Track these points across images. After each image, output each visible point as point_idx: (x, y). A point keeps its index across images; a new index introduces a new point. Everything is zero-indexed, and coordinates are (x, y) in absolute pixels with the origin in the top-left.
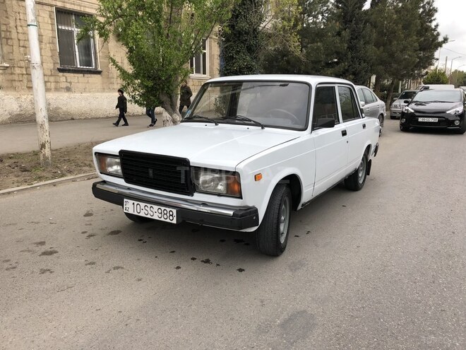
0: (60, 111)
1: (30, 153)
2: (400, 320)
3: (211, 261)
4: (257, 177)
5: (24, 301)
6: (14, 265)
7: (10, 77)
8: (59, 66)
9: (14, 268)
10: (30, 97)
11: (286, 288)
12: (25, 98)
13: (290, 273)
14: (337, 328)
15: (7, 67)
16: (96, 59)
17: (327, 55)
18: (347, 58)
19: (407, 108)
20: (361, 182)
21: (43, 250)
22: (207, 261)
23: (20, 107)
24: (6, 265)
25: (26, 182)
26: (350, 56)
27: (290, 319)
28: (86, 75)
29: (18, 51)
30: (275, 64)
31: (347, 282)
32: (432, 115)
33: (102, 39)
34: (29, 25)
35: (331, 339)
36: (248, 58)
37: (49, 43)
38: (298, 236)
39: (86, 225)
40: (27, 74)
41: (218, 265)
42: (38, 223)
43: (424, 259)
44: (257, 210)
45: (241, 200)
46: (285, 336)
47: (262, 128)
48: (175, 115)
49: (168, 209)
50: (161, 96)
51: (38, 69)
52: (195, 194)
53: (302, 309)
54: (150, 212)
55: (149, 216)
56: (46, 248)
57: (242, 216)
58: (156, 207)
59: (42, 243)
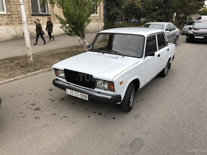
0: (33, 33)
1: (23, 56)
2: (177, 143)
3: (102, 113)
4: (121, 83)
5: (30, 132)
6: (25, 115)
7: (11, 19)
8: (32, 13)
9: (25, 116)
10: (20, 28)
11: (132, 127)
12: (18, 28)
13: (134, 120)
14: (152, 146)
15: (9, 15)
16: (48, 9)
17: (153, 6)
18: (163, 7)
19: (190, 31)
20: (166, 73)
21: (35, 108)
22: (100, 114)
23: (16, 32)
24: (22, 115)
25: (24, 73)
26: (164, 6)
27: (133, 142)
28: (44, 17)
29: (14, 7)
30: (129, 10)
31: (157, 125)
32: (201, 35)
33: (51, 5)
34: (21, 4)
35: (149, 151)
36: (117, 9)
37: (27, 3)
38: (137, 101)
39: (51, 95)
40: (18, 17)
41: (105, 116)
42: (31, 94)
43: (190, 114)
44: (121, 96)
45: (114, 92)
46: (131, 149)
47: (123, 57)
48: (84, 39)
49: (85, 95)
50: (78, 32)
51: (26, 24)
52: (95, 89)
53: (138, 137)
54: (77, 95)
55: (77, 96)
56: (36, 107)
57: (115, 99)
58: (79, 93)
59: (34, 104)
